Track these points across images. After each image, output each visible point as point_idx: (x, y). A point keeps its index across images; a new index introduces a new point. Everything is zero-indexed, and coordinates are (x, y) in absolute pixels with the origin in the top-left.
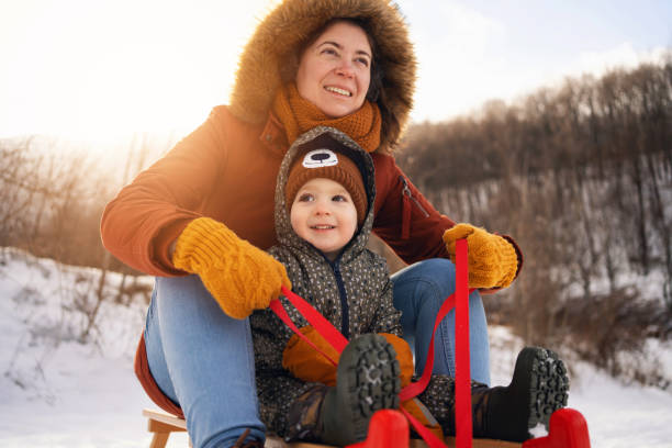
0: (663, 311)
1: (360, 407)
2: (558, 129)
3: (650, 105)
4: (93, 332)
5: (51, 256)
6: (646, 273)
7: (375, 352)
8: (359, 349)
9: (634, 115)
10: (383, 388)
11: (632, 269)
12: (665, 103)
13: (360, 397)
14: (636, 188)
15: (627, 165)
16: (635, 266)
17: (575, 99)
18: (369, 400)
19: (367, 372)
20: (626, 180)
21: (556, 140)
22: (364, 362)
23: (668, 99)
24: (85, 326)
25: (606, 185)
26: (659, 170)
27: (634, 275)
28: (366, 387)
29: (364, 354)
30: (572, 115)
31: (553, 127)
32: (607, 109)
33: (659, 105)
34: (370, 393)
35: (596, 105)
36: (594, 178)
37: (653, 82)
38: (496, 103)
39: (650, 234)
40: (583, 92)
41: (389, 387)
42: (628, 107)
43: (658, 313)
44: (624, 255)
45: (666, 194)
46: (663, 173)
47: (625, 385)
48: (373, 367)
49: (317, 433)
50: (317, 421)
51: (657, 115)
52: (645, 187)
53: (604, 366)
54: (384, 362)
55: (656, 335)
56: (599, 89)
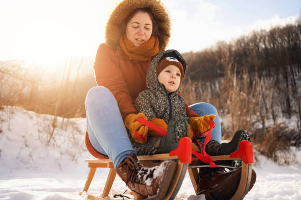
0: (298, 134)
1: (175, 139)
2: (250, 54)
3: (291, 43)
4: (52, 140)
5: (33, 110)
6: (290, 118)
7: (180, 122)
8: (175, 120)
9: (284, 47)
10: (183, 134)
11: (284, 116)
12: (298, 42)
13: (175, 135)
14: (285, 80)
15: (281, 70)
16: (285, 114)
17: (258, 41)
18: (178, 137)
19: (178, 128)
20: (281, 76)
21: (249, 59)
22: (176, 124)
23: (299, 40)
24: (49, 139)
25: (272, 79)
26: (295, 72)
27: (285, 118)
28: (177, 133)
29: (177, 122)
30: (257, 48)
31: (248, 53)
32: (272, 45)
33: (296, 44)
34: (178, 135)
35: (267, 43)
36: (266, 76)
37: (292, 33)
38: (222, 42)
39: (292, 100)
40: (261, 37)
41: (185, 133)
42: (281, 44)
43: (295, 135)
44: (280, 110)
45: (299, 83)
46: (297, 73)
47: (280, 165)
48: (179, 126)
49: (160, 150)
50: (160, 146)
51: (294, 48)
52: (289, 79)
53: (271, 157)
54: (183, 125)
55: (295, 145)
56: (268, 36)
